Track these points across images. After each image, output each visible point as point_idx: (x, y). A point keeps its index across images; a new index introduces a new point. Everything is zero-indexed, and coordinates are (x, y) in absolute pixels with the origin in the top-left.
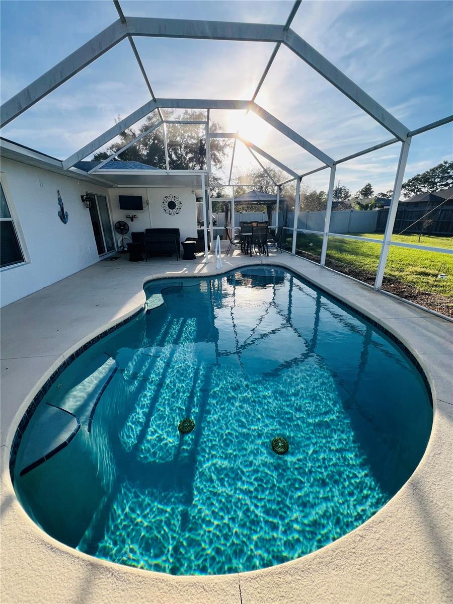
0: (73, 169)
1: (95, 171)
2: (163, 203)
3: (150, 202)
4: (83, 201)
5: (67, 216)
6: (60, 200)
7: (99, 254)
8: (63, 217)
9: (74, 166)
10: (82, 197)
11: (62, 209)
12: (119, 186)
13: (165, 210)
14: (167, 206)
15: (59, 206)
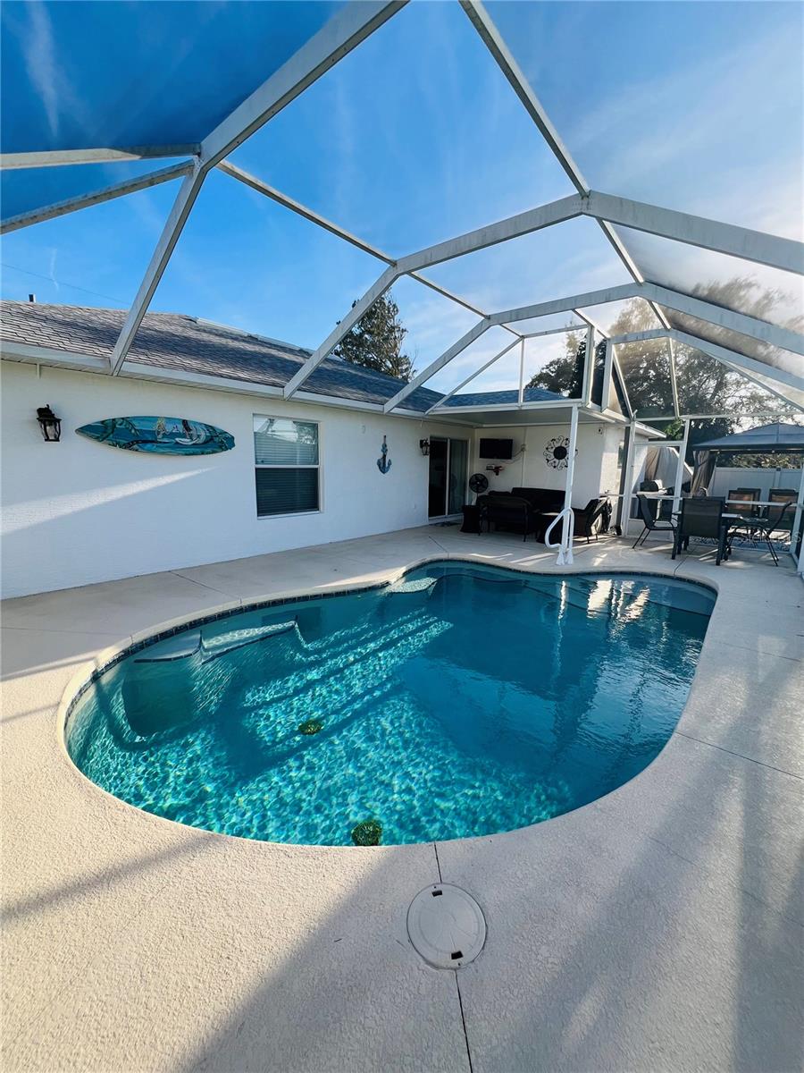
0: (397, 410)
1: (433, 411)
2: (547, 449)
3: (527, 447)
4: (422, 446)
5: (389, 464)
6: (385, 446)
7: (430, 515)
8: (383, 466)
9: (398, 406)
10: (421, 442)
11: (384, 456)
12: (484, 426)
13: (548, 461)
14: (552, 455)
15: (382, 453)
